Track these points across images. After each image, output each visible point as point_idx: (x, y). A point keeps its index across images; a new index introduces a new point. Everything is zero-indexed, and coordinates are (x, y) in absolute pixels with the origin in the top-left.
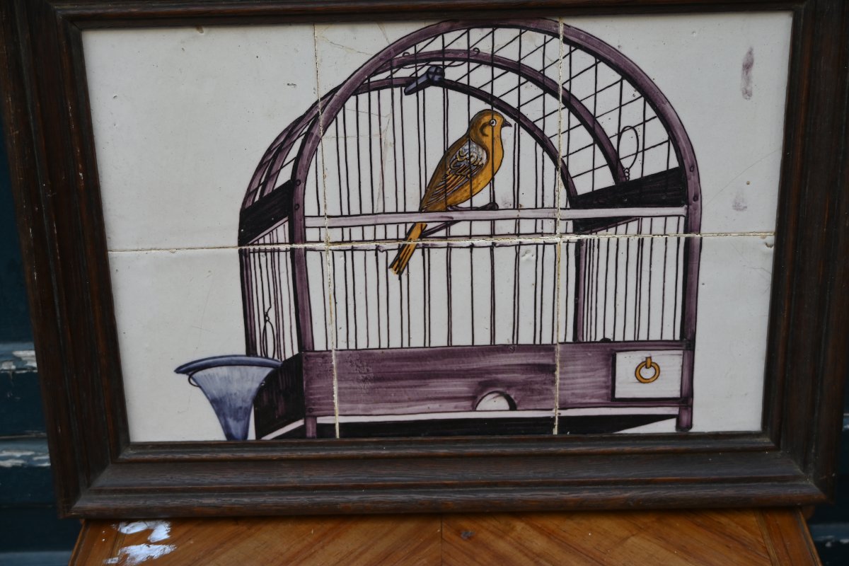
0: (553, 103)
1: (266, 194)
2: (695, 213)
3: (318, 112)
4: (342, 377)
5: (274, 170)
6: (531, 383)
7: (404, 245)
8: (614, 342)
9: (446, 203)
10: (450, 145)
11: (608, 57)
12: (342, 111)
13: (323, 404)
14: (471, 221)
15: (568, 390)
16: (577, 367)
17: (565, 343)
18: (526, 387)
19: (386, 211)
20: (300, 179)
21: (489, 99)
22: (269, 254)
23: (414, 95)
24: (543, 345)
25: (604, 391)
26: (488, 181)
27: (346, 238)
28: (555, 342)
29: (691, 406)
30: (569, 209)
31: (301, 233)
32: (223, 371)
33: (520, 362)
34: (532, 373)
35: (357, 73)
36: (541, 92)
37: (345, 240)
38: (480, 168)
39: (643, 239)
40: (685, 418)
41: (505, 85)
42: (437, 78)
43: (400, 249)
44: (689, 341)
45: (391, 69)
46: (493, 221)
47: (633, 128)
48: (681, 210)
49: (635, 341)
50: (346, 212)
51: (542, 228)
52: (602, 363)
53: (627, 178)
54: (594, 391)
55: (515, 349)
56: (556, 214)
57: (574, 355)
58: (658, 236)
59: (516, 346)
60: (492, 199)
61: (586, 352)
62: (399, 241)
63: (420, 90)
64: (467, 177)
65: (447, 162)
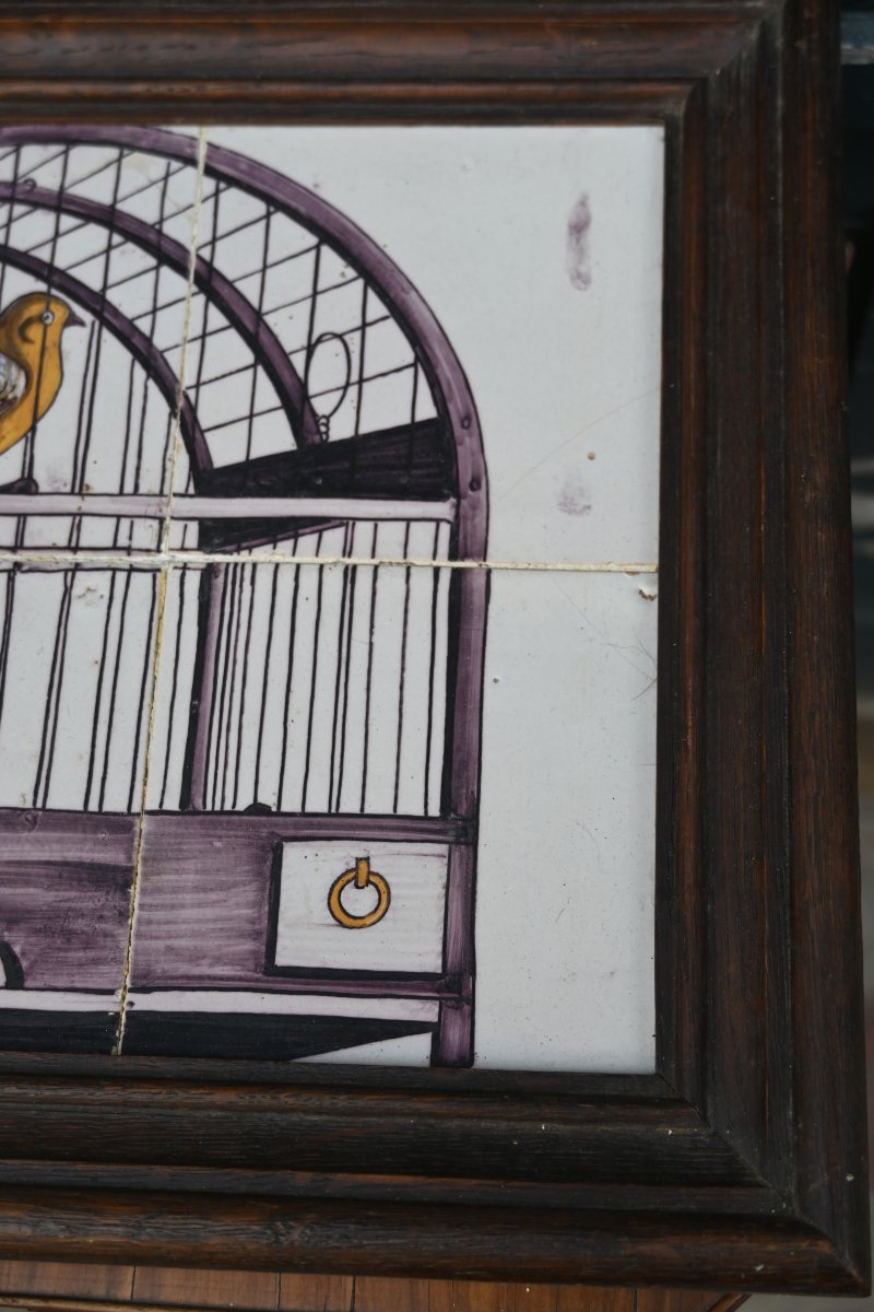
0: (174, 284)
2: (474, 517)
6: (67, 914)
8: (279, 814)
11: (293, 204)
15: (152, 938)
16: (184, 877)
17: (160, 812)
21: (46, 273)
24: (107, 813)
25: (248, 946)
26: (22, 432)
28: (136, 808)
29: (472, 1002)
30: (191, 496)
33: (45, 856)
34: (72, 889)
36: (152, 262)
38: (10, 404)
39: (355, 567)
40: (454, 1035)
41: (81, 248)
44: (464, 820)
46: (22, 517)
47: (340, 337)
48: (443, 509)
49: (329, 815)
51: (130, 538)
52: (247, 868)
53: (324, 437)
54: (221, 943)
55: (38, 820)
56: (164, 509)
57: (180, 843)
58: (391, 564)
59: (40, 813)
60: (26, 471)
61: (210, 836)
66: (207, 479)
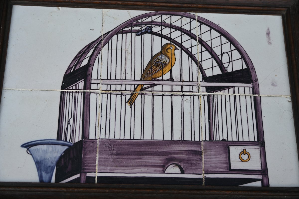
0: (194, 42)
1: (76, 69)
2: (256, 87)
3: (101, 40)
4: (101, 152)
5: (81, 60)
6: (191, 160)
7: (133, 93)
8: (228, 141)
9: (152, 77)
10: (154, 55)
11: (215, 28)
12: (111, 40)
13: (91, 166)
14: (162, 85)
15: (208, 164)
16: (212, 153)
17: (205, 141)
18: (188, 161)
19: (126, 79)
20: (91, 64)
21: (170, 39)
22: (74, 94)
23: (140, 36)
24: (196, 141)
25: (225, 165)
26: (169, 69)
27: (109, 89)
28: (201, 140)
29: (267, 175)
30: (203, 82)
31: (89, 86)
32: (44, 147)
33: (185, 149)
34: (191, 155)
35: (118, 27)
36: (190, 38)
38: (166, 64)
39: (236, 96)
40: (265, 181)
41: (176, 35)
42: (149, 31)
43: (132, 95)
44: (262, 142)
45: (131, 26)
46: (172, 86)
47: (227, 53)
48: (250, 85)
49: (237, 141)
50: (109, 78)
51: (193, 90)
52: (223, 151)
53: (227, 71)
54: (220, 165)
55: (183, 142)
56: (198, 84)
57: (210, 147)
58: (242, 95)
59: (183, 141)
60: (171, 77)
61: (215, 145)
62: (131, 92)
63: (143, 34)
64: (161, 68)
65: (153, 61)
66: (206, 79)
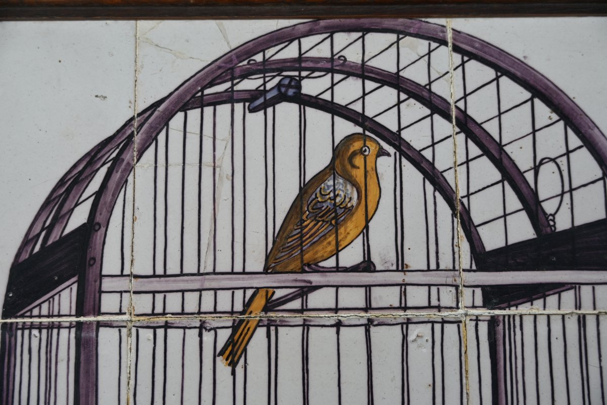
0: (443, 127)
1: (50, 242)
3: (133, 132)
5: (65, 209)
7: (241, 321)
9: (302, 261)
10: (308, 178)
11: (512, 70)
12: (164, 131)
14: (337, 287)
19: (217, 270)
20: (100, 222)
21: (360, 120)
22: (44, 332)
23: (262, 112)
26: (360, 229)
27: (159, 309)
30: (474, 271)
31: (94, 301)
35: (187, 84)
36: (428, 112)
37: (156, 312)
38: (349, 211)
39: (584, 316)
42: (291, 92)
43: (235, 328)
45: (232, 79)
46: (368, 287)
47: (553, 160)
50: (159, 271)
51: (439, 300)
53: (553, 228)
56: (457, 279)
60: (366, 256)
62: (234, 315)
63: (270, 106)
64: (331, 224)
65: (304, 202)
66: (483, 259)
